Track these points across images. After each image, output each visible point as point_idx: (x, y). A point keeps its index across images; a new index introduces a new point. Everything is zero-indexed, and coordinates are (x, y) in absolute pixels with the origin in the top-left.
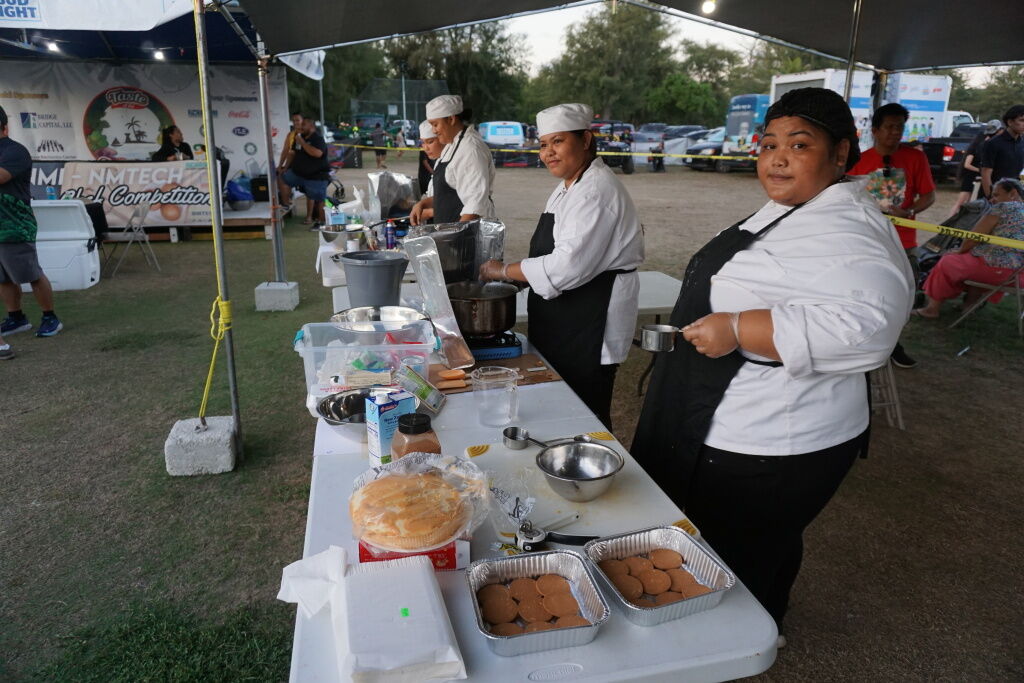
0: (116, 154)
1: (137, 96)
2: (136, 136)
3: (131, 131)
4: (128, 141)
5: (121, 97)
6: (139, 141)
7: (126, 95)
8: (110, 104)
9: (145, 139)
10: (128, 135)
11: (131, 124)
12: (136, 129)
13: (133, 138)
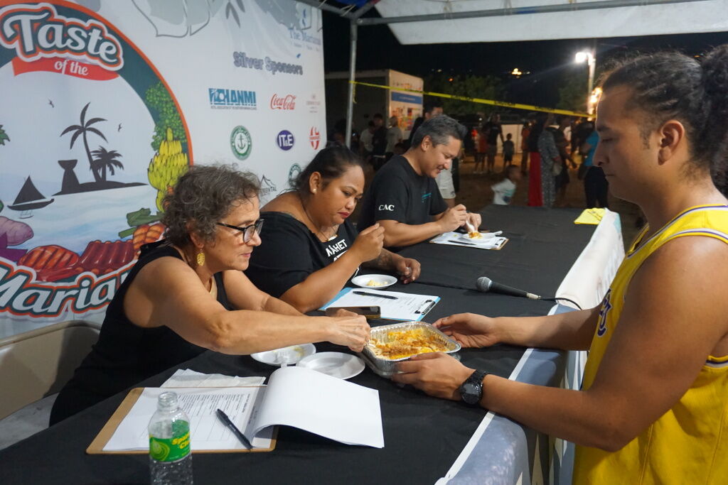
0: (30, 234)
1: (95, 35)
2: (95, 166)
3: (79, 153)
4: (71, 185)
5: (51, 36)
6: (101, 184)
7: (66, 27)
8: (11, 55)
9: (118, 175)
10: (68, 165)
11: (80, 130)
12: (95, 143)
13: (84, 174)
